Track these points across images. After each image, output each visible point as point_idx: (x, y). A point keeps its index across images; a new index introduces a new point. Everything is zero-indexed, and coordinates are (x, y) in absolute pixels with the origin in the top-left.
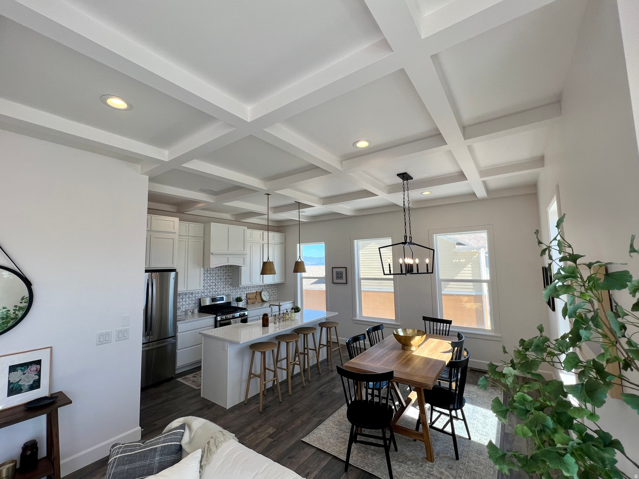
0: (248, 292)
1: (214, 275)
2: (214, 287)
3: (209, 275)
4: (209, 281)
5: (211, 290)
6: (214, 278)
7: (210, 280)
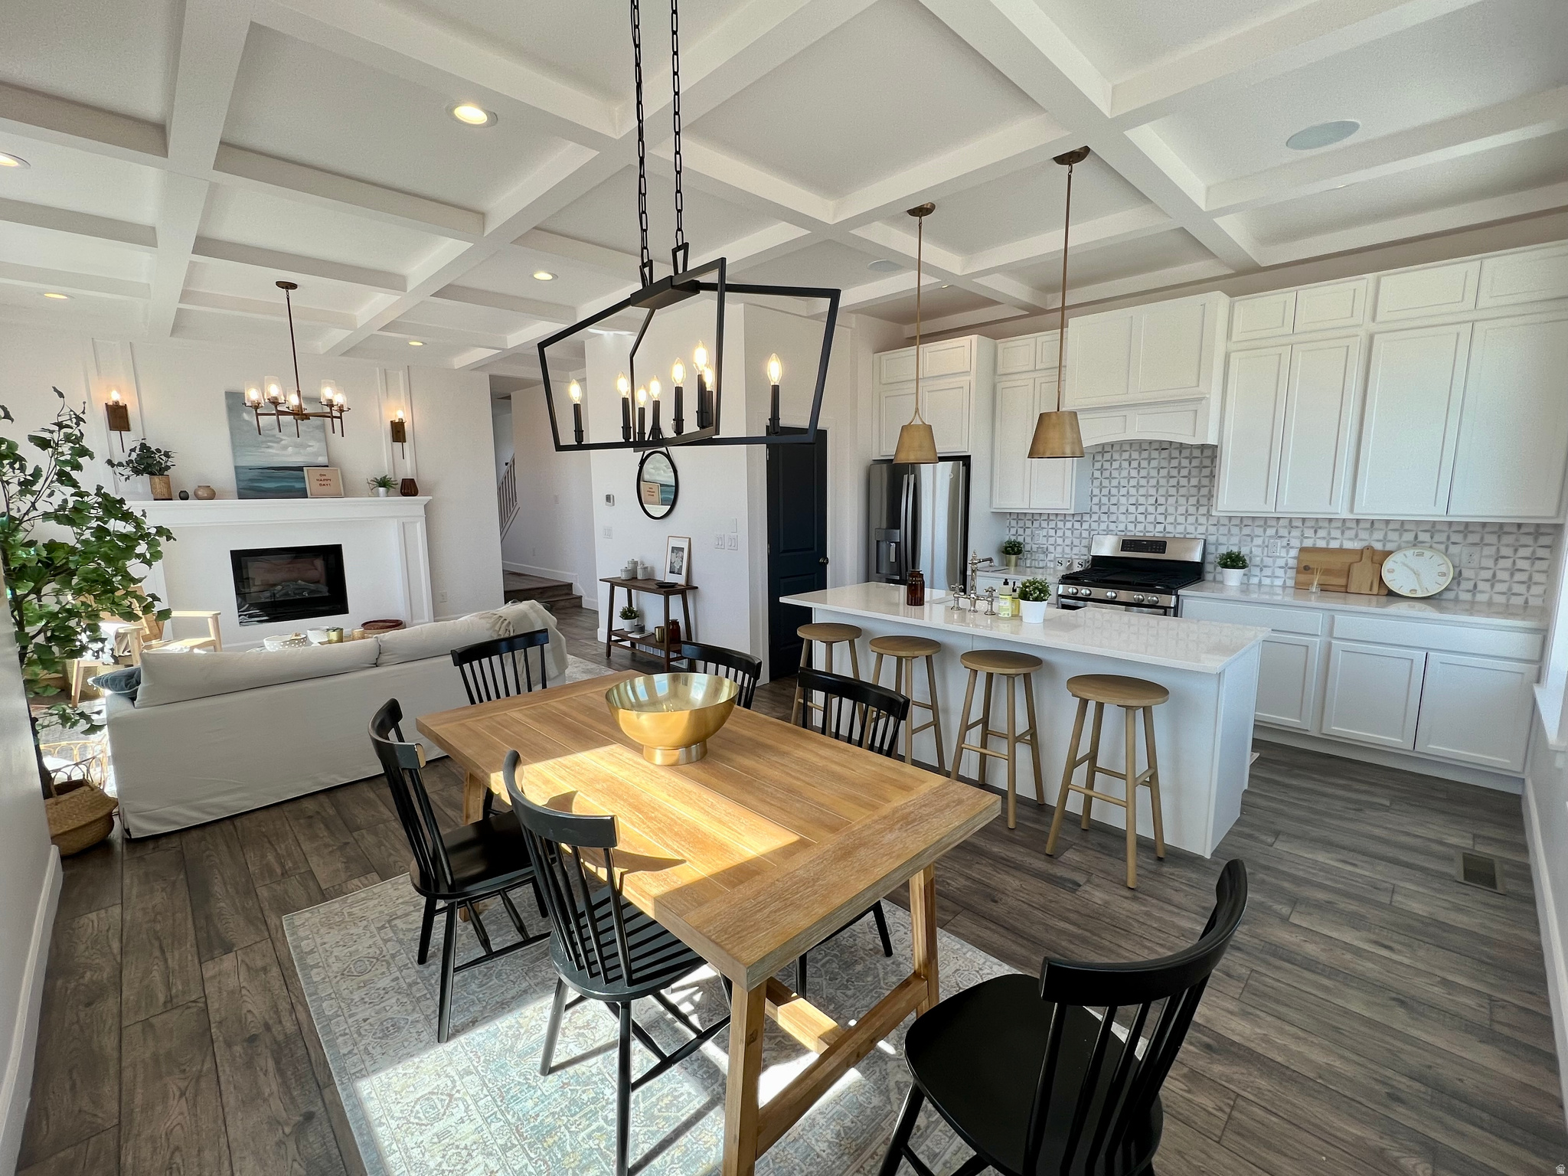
0: (1308, 543)
1: (1154, 473)
2: (1151, 509)
3: (1134, 473)
4: (1133, 491)
5: (1141, 518)
6: (1153, 482)
7: (1138, 487)
